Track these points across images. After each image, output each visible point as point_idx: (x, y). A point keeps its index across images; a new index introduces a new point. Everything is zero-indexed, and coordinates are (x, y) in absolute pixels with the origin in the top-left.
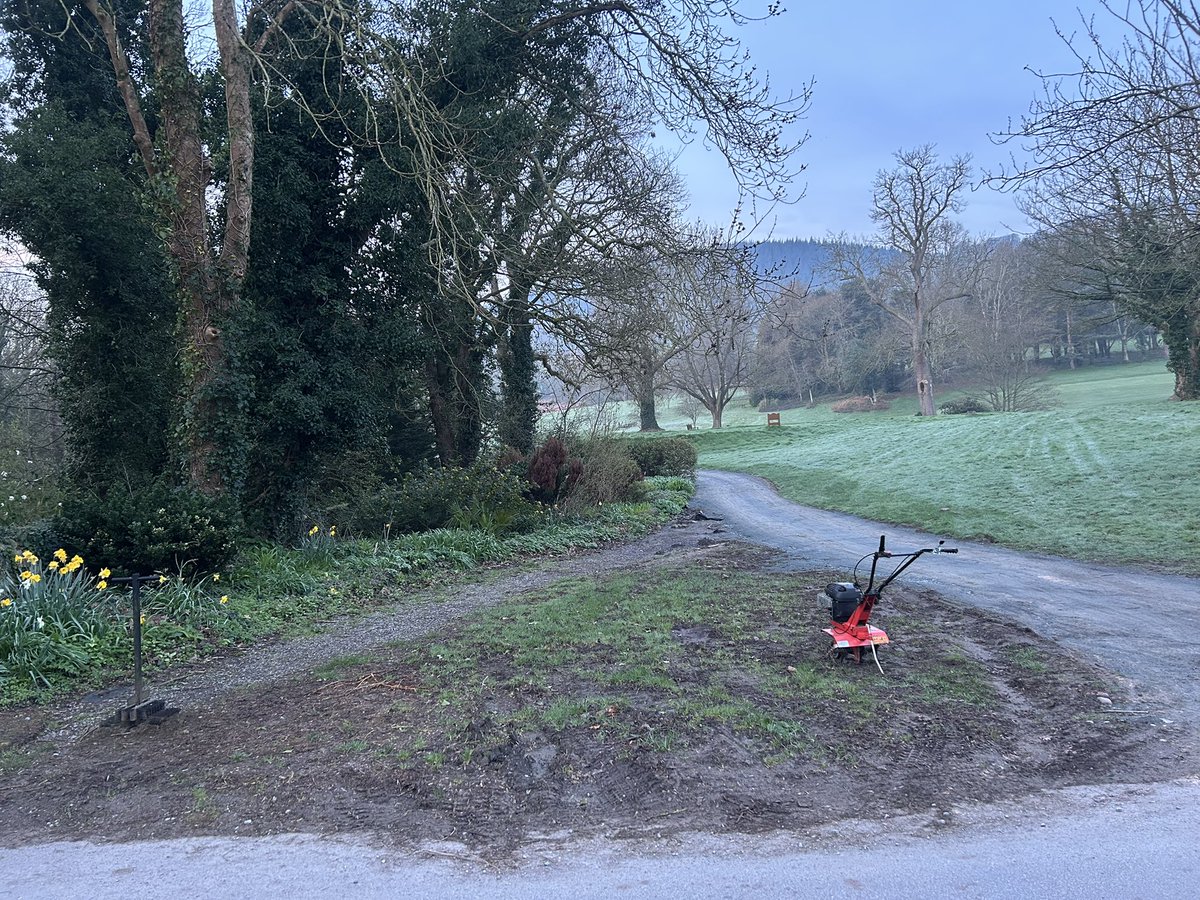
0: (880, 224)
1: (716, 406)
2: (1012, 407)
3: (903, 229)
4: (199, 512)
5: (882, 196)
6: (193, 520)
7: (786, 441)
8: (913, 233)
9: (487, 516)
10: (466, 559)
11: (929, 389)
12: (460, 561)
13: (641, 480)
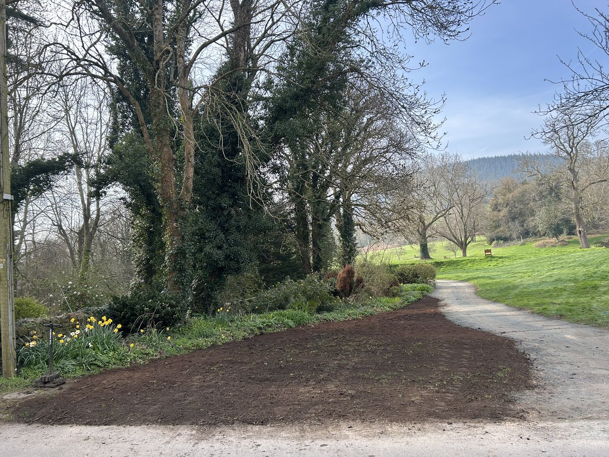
0: (549, 146)
1: (463, 246)
3: (562, 147)
4: (164, 301)
6: (161, 305)
7: (495, 264)
8: (569, 149)
9: (306, 303)
10: (291, 323)
11: (584, 234)
12: (288, 325)
13: (397, 285)
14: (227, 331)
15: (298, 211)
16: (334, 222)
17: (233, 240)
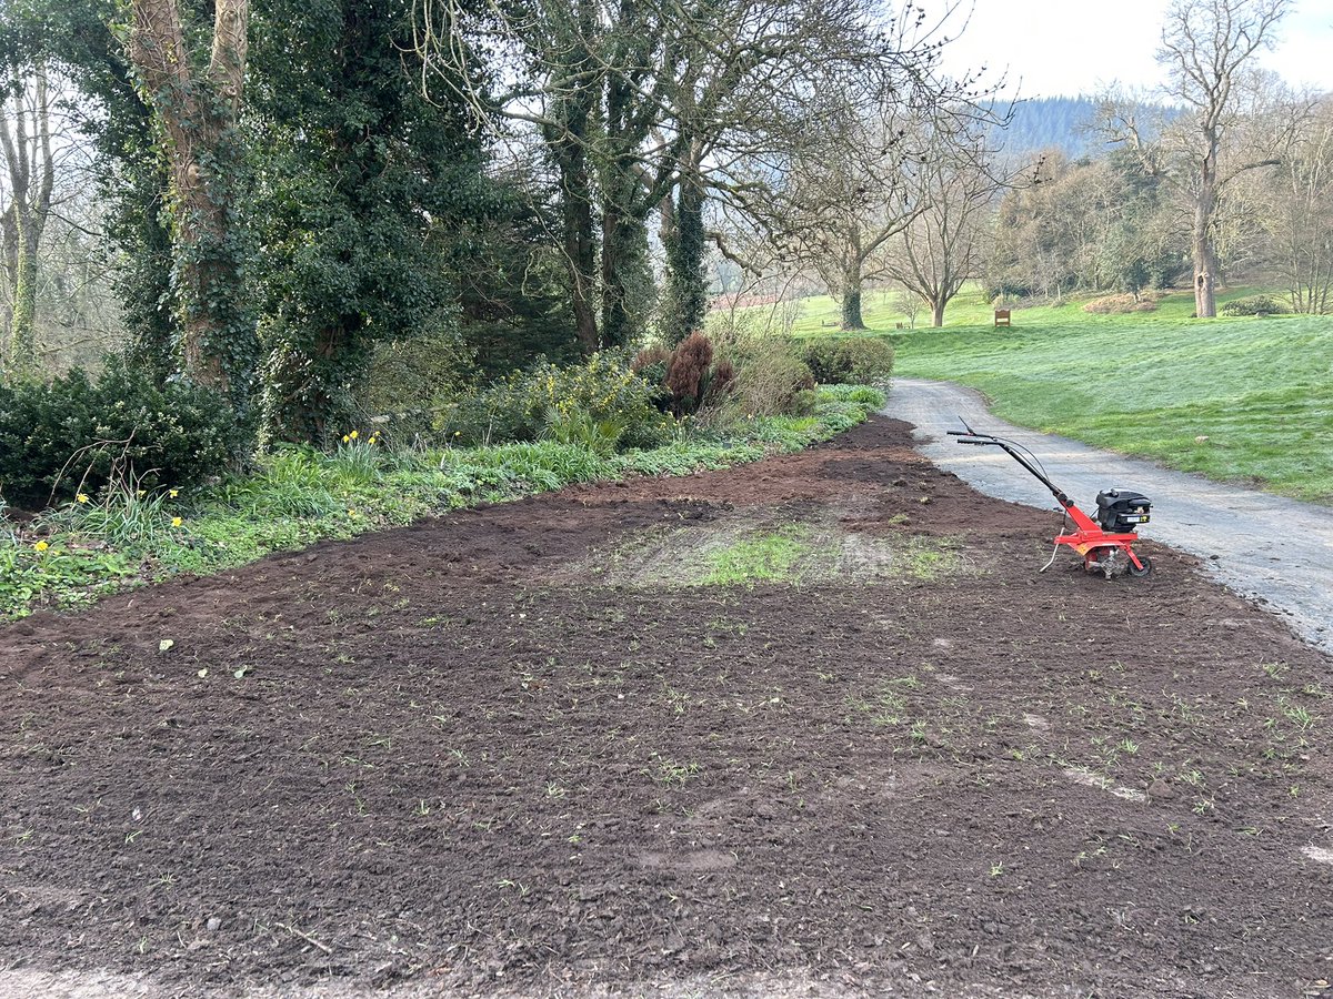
0: (1168, 67)
1: (938, 302)
2: (1319, 309)
3: (1197, 73)
4: (164, 407)
5: (1174, 29)
6: (154, 419)
7: (1016, 345)
8: (1211, 79)
9: (590, 427)
10: (552, 480)
11: (1209, 286)
12: (543, 483)
13: (811, 388)
14: (371, 496)
15: (569, 186)
16: (654, 225)
17: (384, 234)
